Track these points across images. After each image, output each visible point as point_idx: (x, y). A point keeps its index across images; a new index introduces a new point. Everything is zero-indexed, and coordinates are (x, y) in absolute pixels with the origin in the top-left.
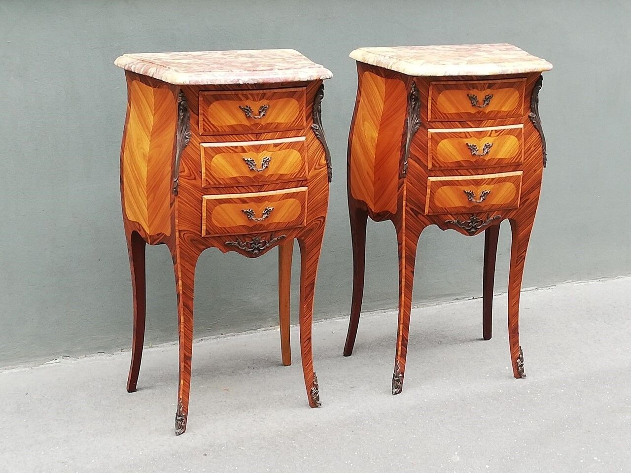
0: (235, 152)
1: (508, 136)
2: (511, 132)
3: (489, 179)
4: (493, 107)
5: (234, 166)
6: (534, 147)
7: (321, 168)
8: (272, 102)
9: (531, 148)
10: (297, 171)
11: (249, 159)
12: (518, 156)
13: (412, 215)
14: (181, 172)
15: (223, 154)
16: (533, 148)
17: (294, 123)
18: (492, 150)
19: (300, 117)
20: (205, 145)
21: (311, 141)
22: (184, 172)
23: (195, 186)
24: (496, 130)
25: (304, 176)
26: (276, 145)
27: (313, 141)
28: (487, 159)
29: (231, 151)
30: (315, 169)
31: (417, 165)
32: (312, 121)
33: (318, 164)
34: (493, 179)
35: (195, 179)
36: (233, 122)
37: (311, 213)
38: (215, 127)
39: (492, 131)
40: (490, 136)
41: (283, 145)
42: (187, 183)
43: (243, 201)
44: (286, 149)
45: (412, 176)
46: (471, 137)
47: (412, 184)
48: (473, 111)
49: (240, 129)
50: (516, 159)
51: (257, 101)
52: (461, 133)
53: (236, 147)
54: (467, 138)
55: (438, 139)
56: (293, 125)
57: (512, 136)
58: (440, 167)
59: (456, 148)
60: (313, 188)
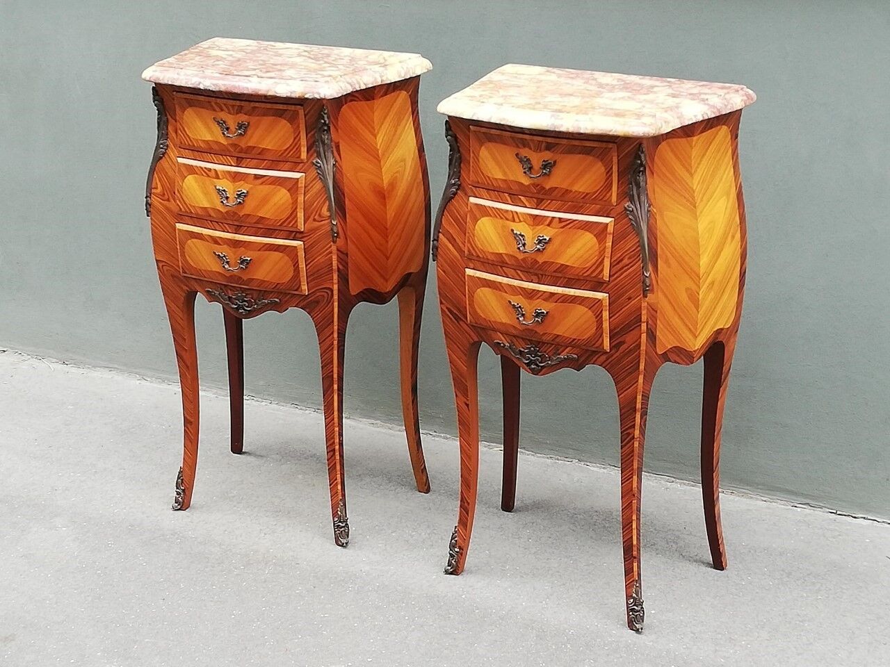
0: (208, 176)
1: (581, 232)
2: (587, 226)
3: (545, 292)
4: (556, 180)
5: (206, 194)
6: (629, 258)
7: (322, 221)
8: (254, 119)
9: (622, 260)
10: (284, 216)
11: (221, 188)
12: (597, 268)
13: (451, 319)
14: (154, 188)
15: (196, 176)
16: (626, 261)
17: (287, 152)
18: (550, 248)
19: (296, 145)
20: (181, 160)
21: (311, 182)
22: (156, 188)
23: (167, 209)
24: (560, 219)
25: (295, 226)
26: (257, 177)
27: (314, 182)
28: (541, 262)
29: (205, 174)
30: (314, 220)
31: (450, 246)
32: (315, 155)
33: (317, 214)
34: (552, 294)
35: (168, 200)
36: (208, 138)
37: (314, 279)
38: (191, 141)
39: (553, 218)
40: (549, 225)
41: (265, 178)
42: (160, 203)
43: (215, 241)
44: (270, 184)
45: (445, 260)
46: (520, 221)
47: (444, 272)
48: (525, 181)
49: (215, 147)
50: (592, 273)
51: (233, 115)
52: (507, 211)
53: (210, 170)
54: (514, 221)
55: (477, 214)
56: (285, 154)
57: (588, 233)
58: (478, 256)
59: (499, 233)
60: (312, 246)
